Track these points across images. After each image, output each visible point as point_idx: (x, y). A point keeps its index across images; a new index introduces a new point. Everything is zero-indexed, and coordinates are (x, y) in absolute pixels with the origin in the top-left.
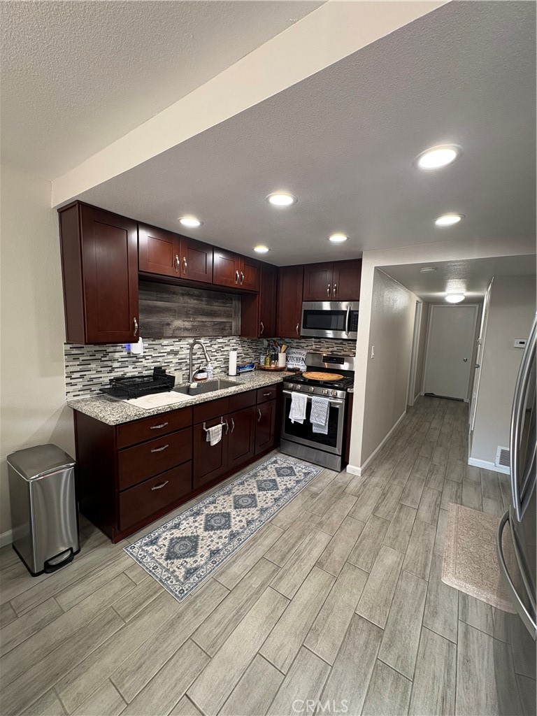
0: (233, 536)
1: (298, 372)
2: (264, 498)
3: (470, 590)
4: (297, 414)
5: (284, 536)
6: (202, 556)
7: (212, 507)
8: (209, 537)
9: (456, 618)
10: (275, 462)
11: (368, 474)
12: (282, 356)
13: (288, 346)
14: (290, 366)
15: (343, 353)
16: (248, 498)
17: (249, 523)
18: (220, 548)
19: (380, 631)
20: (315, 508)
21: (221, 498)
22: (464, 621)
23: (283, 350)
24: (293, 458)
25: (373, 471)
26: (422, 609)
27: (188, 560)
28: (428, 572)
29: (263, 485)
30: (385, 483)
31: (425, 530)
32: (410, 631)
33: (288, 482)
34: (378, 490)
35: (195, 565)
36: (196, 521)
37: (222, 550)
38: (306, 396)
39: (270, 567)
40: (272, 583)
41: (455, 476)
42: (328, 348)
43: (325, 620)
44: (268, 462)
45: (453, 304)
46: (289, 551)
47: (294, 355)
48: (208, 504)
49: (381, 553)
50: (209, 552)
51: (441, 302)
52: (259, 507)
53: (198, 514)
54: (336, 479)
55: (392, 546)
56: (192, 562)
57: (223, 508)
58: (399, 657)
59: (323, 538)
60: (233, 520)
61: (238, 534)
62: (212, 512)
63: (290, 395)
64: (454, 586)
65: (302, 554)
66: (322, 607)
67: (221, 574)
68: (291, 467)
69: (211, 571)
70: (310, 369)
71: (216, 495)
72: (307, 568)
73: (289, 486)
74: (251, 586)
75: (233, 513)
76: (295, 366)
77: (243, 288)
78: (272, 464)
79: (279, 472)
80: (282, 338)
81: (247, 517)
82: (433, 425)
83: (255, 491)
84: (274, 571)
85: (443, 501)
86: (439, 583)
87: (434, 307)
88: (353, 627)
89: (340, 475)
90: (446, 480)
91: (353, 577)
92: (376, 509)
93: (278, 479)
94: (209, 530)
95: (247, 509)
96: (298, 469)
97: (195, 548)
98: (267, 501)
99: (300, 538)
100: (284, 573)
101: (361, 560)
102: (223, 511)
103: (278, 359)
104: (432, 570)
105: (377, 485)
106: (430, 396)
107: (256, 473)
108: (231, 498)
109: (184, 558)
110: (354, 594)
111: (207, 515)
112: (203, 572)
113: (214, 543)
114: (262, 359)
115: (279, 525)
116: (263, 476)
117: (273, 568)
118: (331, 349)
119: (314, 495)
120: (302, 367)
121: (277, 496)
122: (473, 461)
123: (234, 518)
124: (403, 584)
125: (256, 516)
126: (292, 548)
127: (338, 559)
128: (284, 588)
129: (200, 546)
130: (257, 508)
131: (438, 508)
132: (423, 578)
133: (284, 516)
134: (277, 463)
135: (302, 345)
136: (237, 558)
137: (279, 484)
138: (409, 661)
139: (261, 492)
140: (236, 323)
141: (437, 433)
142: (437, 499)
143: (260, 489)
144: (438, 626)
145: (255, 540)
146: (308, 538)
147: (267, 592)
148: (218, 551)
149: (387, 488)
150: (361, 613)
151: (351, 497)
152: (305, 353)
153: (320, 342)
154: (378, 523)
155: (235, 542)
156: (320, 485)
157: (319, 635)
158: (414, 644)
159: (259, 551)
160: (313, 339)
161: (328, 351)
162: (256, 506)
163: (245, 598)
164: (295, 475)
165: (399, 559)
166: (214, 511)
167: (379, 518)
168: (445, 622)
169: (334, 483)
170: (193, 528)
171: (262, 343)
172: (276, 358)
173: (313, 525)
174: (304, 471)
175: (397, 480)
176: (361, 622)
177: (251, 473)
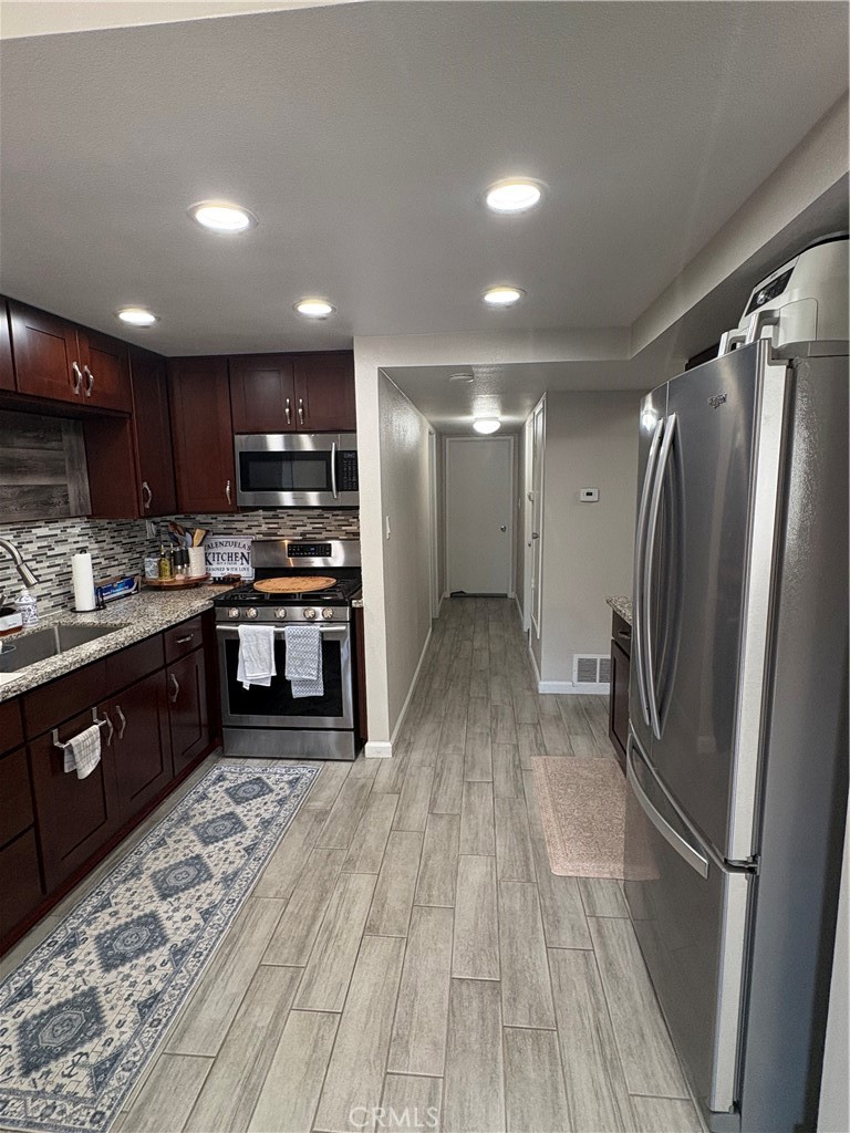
0: (179, 954)
1: (238, 584)
2: (223, 856)
3: (588, 869)
4: (254, 669)
5: (290, 908)
6: (120, 1024)
7: (104, 916)
8: (123, 980)
9: (582, 916)
10: (221, 778)
11: (401, 749)
12: (196, 554)
13: (208, 532)
14: (216, 574)
15: (325, 534)
16: (185, 868)
17: (206, 914)
18: (159, 989)
19: (496, 985)
20: (330, 839)
21: (121, 889)
22: (593, 915)
23: (196, 542)
24: (258, 761)
25: (409, 743)
26: (540, 925)
27: (86, 1048)
28: (532, 869)
29: (210, 831)
30: (433, 757)
31: (511, 809)
32: (534, 964)
33: (263, 807)
34: (427, 771)
35: (110, 1050)
36: (74, 961)
37: (164, 991)
38: (271, 629)
39: (281, 977)
40: (296, 1002)
41: (527, 716)
42: (294, 527)
43: (410, 1014)
44: (205, 784)
45: (485, 435)
46: (309, 931)
47: (221, 550)
48: (90, 914)
49: (460, 870)
50: (136, 1009)
51: (467, 432)
52: (218, 876)
53: (73, 943)
54: (351, 775)
55: (474, 852)
56: (99, 1048)
57: (134, 908)
58: (531, 1006)
59: (361, 883)
60: (168, 925)
61: (190, 945)
62: (109, 928)
63: (237, 632)
64: (570, 874)
65: (334, 926)
66: (399, 996)
67: (180, 1039)
68: (259, 778)
69: (155, 1042)
70: (262, 573)
71: (106, 888)
72: (351, 947)
73: (267, 816)
74: (255, 1027)
75: (163, 909)
76: (226, 573)
77: (92, 403)
78: (214, 783)
79: (235, 795)
80: (188, 514)
81: (198, 905)
82: (477, 644)
83: (198, 849)
84: (292, 979)
85: (523, 759)
86: (550, 876)
87: (450, 442)
88: (455, 1001)
89: (356, 766)
90: (517, 723)
91: (431, 924)
92: (433, 803)
93: (239, 810)
94: (116, 967)
95: (192, 890)
96: (273, 778)
97: (96, 1015)
98: (231, 859)
99: (321, 900)
100: (311, 975)
101: (435, 893)
102: (136, 914)
103: (188, 562)
104: (538, 863)
105: (422, 764)
106: (458, 596)
107: (186, 813)
108: (145, 879)
109: (73, 1049)
110: (441, 951)
111: (99, 938)
112: (135, 1054)
113: (139, 987)
114: (151, 565)
115: (271, 894)
116: (201, 814)
117: (289, 975)
118: (300, 530)
119: (320, 816)
120: (245, 572)
121: (249, 843)
122: (545, 686)
123: (169, 918)
124: (505, 902)
125: (217, 897)
126: (313, 923)
127: (399, 906)
128: (321, 999)
129: (107, 1007)
130: (214, 881)
131: (519, 771)
132: (529, 881)
133: (276, 875)
134: (224, 779)
135: (236, 525)
136: (204, 992)
137: (245, 819)
138: (545, 1005)
139: (211, 847)
140: (77, 488)
141: (486, 655)
142: (514, 756)
143: (206, 841)
144: (566, 938)
145: (232, 941)
146: (336, 894)
147: (293, 1022)
148: (156, 997)
149: (439, 764)
150: (461, 973)
151: (387, 798)
152: (247, 542)
153: (276, 517)
154: (443, 823)
155: (190, 963)
156: (326, 794)
157: (407, 1042)
158: (544, 977)
159: (249, 957)
160: (261, 512)
161: (295, 535)
162: (210, 877)
163: (250, 1054)
164: (271, 791)
165: (489, 868)
166: (113, 923)
167: (441, 816)
168: (573, 927)
169: (350, 782)
170: (73, 978)
171: (143, 529)
172: (184, 559)
173: (338, 869)
174: (286, 778)
175: (451, 746)
176: (464, 987)
177: (175, 816)
